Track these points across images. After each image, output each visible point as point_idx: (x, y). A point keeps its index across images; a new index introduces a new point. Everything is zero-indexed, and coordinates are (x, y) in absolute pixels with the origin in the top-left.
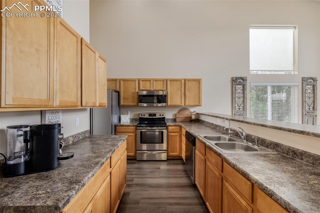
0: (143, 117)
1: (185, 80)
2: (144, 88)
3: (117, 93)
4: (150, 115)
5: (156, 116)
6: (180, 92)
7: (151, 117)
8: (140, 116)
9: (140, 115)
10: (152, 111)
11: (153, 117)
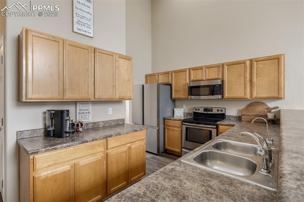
0: (197, 111)
1: (251, 61)
2: (195, 78)
3: (170, 86)
4: (206, 110)
5: (212, 112)
6: (244, 79)
7: (206, 112)
8: (195, 111)
9: (194, 109)
10: (208, 105)
11: (209, 113)
